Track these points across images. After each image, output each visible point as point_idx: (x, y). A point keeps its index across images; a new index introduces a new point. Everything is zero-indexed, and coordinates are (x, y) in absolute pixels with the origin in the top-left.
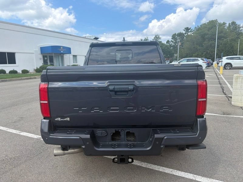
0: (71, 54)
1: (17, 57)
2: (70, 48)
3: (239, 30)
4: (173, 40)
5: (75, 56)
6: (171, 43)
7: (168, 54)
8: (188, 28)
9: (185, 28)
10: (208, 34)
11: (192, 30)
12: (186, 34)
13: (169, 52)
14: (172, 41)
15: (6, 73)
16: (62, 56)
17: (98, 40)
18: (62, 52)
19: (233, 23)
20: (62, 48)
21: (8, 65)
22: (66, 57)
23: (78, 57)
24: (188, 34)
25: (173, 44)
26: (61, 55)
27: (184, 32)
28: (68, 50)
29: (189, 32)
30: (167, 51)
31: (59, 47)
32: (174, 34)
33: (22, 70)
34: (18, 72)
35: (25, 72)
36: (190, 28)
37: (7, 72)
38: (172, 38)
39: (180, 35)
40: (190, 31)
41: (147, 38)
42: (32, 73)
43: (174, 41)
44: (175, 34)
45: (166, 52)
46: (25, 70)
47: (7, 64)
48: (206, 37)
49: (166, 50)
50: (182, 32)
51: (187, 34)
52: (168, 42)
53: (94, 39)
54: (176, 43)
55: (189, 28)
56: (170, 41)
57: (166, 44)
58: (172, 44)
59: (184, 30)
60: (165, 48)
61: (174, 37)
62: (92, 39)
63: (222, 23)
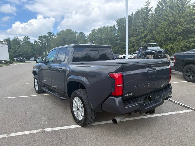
3: (85, 38)
4: (39, 41)
6: (38, 43)
7: (38, 52)
9: (48, 32)
10: (67, 38)
11: (53, 34)
12: (49, 37)
13: (39, 50)
19: (81, 33)
24: (51, 37)
38: (38, 39)
39: (45, 37)
40: (52, 34)
41: (17, 38)
44: (41, 36)
45: (36, 50)
48: (66, 40)
49: (36, 48)
50: (46, 35)
52: (35, 42)
54: (42, 43)
55: (51, 32)
56: (37, 41)
57: (34, 44)
58: (39, 44)
59: (48, 34)
61: (40, 38)
63: (75, 32)
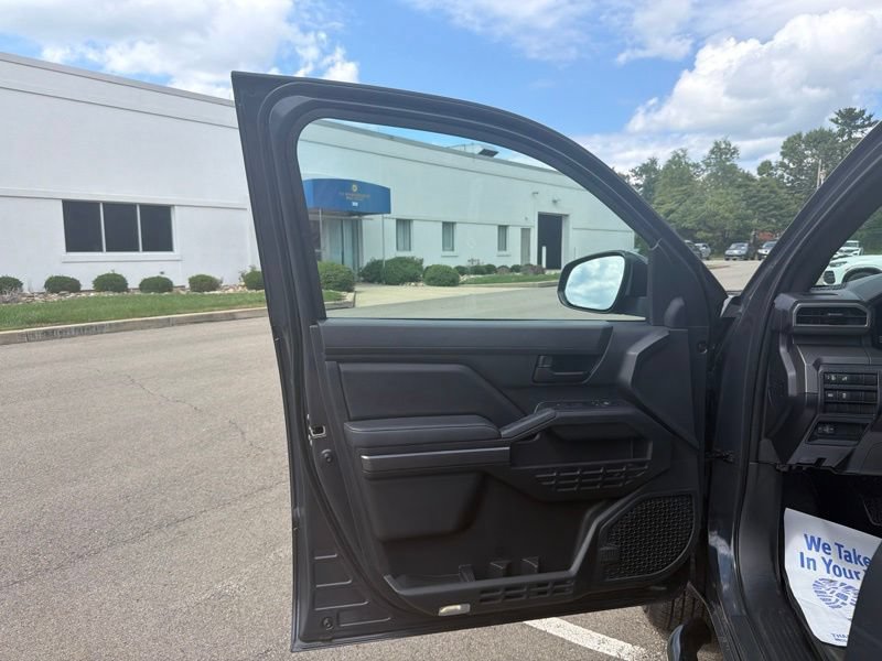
0: (389, 212)
1: (179, 223)
2: (386, 192)
4: (786, 161)
5: (404, 224)
6: (779, 172)
7: (773, 216)
8: (850, 111)
9: (840, 113)
11: (869, 118)
12: (842, 136)
13: (776, 208)
14: (782, 165)
15: (129, 287)
16: (357, 221)
17: (496, 157)
18: (355, 204)
20: (355, 188)
21: (141, 255)
22: (372, 224)
23: (415, 226)
24: (854, 136)
25: (786, 176)
26: (352, 220)
27: (836, 129)
28: (379, 199)
29: (858, 127)
30: (770, 204)
31: (344, 185)
32: (794, 137)
33: (190, 276)
34: (176, 284)
35: (203, 284)
36: (863, 112)
37: (133, 283)
38: (782, 153)
39: (819, 139)
40: (859, 122)
41: (681, 154)
42: (231, 291)
43: (791, 165)
44: (799, 135)
45: (762, 206)
46: (203, 276)
47: (137, 250)
49: (763, 199)
50: (826, 129)
51: (846, 138)
52: (765, 167)
53: (481, 153)
54: (800, 170)
55: (857, 111)
56: (774, 164)
57: (758, 177)
58: (782, 176)
59: (836, 122)
60: (759, 191)
61: (790, 149)
62: (472, 155)
